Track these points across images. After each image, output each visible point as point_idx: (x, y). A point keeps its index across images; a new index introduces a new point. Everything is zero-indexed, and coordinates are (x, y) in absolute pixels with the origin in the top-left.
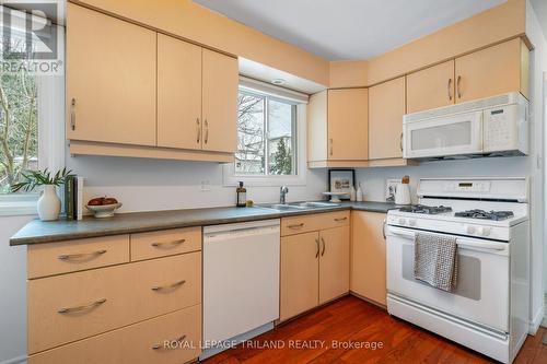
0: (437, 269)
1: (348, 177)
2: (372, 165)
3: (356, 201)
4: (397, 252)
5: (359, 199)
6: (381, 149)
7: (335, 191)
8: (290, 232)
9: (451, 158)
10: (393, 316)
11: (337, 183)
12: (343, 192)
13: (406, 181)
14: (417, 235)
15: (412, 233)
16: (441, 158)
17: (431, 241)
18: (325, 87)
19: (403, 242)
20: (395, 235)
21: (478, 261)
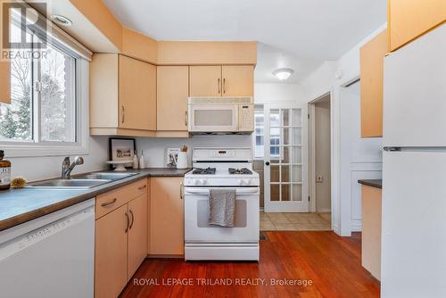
0: (226, 213)
1: (129, 145)
2: (159, 135)
3: (139, 169)
4: (193, 207)
5: (142, 166)
6: (169, 122)
7: (116, 161)
8: (105, 210)
9: (215, 134)
10: (189, 261)
11: (119, 151)
12: (127, 161)
13: (185, 150)
14: (211, 191)
15: (207, 190)
16: (209, 133)
17: (220, 193)
18: (117, 50)
19: (197, 198)
20: (190, 193)
21: (245, 202)
